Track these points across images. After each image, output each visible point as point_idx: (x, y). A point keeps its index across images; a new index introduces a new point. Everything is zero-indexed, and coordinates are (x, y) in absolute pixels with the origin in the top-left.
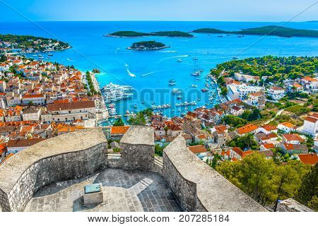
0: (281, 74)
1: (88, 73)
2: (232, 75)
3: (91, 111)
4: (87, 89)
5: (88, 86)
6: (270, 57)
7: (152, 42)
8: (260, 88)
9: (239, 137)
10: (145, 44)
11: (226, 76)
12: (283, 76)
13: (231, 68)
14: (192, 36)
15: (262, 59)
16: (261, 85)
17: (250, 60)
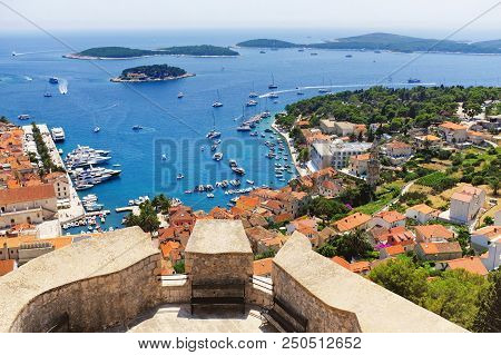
0: (403, 119)
1: (36, 130)
2: (316, 124)
3: (47, 206)
4: (36, 161)
5: (38, 157)
6: (380, 89)
7: (160, 67)
8: (369, 145)
9: (338, 237)
10: (149, 70)
11: (304, 127)
12: (407, 121)
13: (312, 110)
14: (236, 54)
15: (367, 93)
16: (370, 140)
17: (345, 96)
